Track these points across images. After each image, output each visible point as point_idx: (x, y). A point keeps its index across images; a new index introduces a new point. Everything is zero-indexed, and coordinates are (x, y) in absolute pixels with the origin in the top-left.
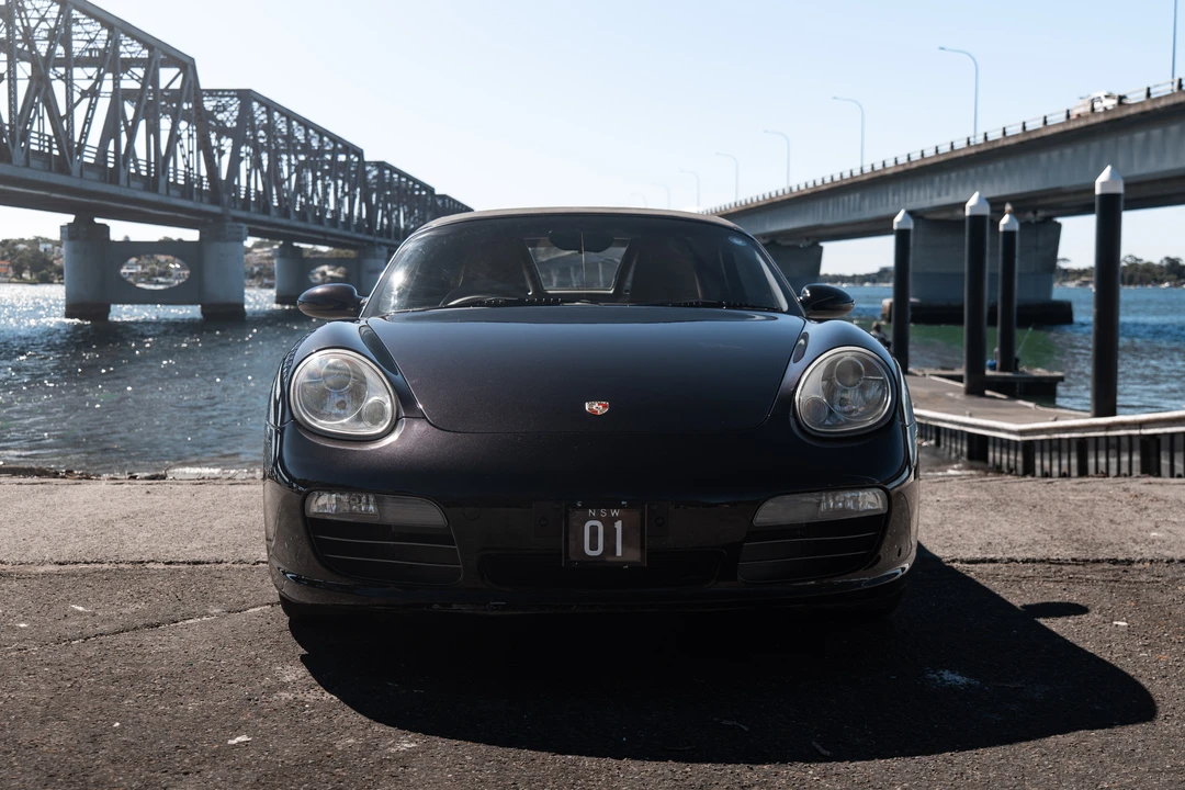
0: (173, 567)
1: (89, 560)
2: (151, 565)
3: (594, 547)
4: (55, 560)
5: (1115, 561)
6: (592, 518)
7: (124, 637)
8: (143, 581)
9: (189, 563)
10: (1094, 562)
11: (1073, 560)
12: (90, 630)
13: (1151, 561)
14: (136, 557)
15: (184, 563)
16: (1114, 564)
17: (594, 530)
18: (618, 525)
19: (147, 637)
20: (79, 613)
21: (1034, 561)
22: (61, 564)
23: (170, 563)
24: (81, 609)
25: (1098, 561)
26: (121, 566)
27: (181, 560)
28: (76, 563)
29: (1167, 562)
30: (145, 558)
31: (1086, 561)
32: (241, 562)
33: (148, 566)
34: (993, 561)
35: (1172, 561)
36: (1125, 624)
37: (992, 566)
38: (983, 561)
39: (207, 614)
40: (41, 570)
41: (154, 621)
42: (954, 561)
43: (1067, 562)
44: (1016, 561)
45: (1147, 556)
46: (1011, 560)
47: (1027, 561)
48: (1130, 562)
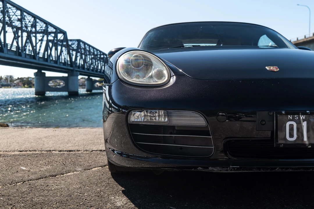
0: (61, 152)
1: (31, 150)
2: (54, 152)
3: (291, 136)
4: (19, 150)
6: (290, 120)
7: (41, 182)
8: (50, 157)
9: (67, 151)
12: (26, 178)
14: (48, 149)
15: (65, 151)
17: (291, 127)
18: (305, 124)
19: (51, 181)
20: (23, 170)
22: (21, 151)
23: (61, 151)
24: (24, 168)
26: (43, 152)
27: (64, 150)
28: (26, 151)
30: (51, 149)
32: (86, 151)
33: (52, 152)
39: (76, 171)
40: (13, 153)
41: (54, 174)
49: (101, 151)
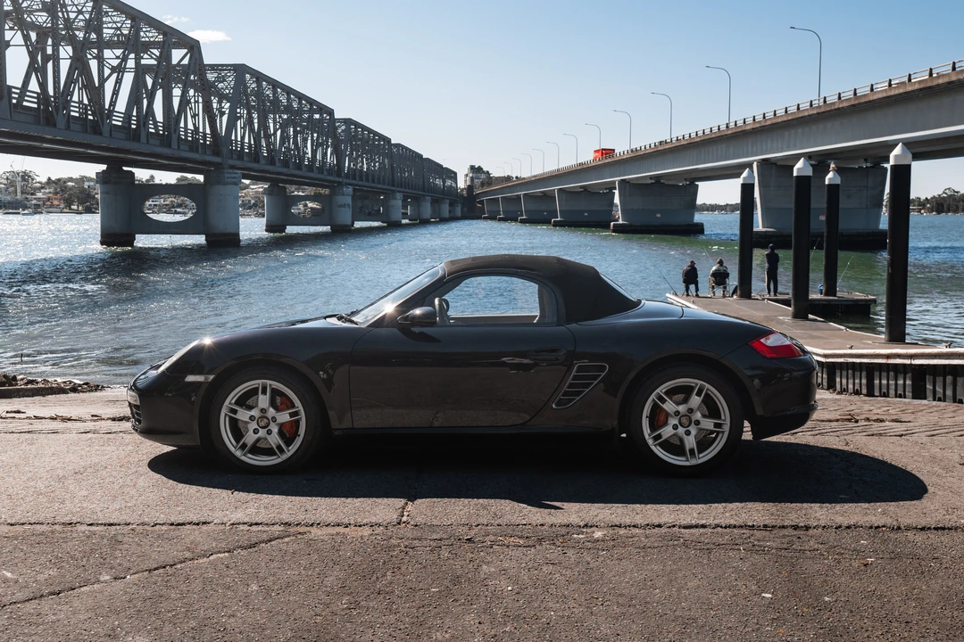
0: (92, 529)
2: (76, 527)
4: (9, 521)
5: (796, 527)
7: (30, 607)
9: (105, 525)
10: (779, 527)
11: (765, 526)
12: (9, 598)
13: (825, 527)
14: (67, 519)
15: (102, 524)
16: (795, 529)
19: (46, 605)
20: (6, 580)
21: (735, 527)
22: (12, 525)
23: (91, 525)
24: (9, 575)
25: (783, 527)
26: (54, 528)
27: (100, 522)
28: (23, 524)
29: (836, 528)
30: (74, 519)
31: (773, 527)
32: (143, 524)
34: (703, 526)
35: (840, 527)
36: (770, 596)
37: (702, 530)
38: (696, 526)
39: (98, 581)
41: (57, 589)
42: (674, 526)
43: (759, 528)
44: (721, 527)
45: (822, 523)
46: (717, 526)
47: (729, 527)
48: (807, 528)
49: (172, 524)
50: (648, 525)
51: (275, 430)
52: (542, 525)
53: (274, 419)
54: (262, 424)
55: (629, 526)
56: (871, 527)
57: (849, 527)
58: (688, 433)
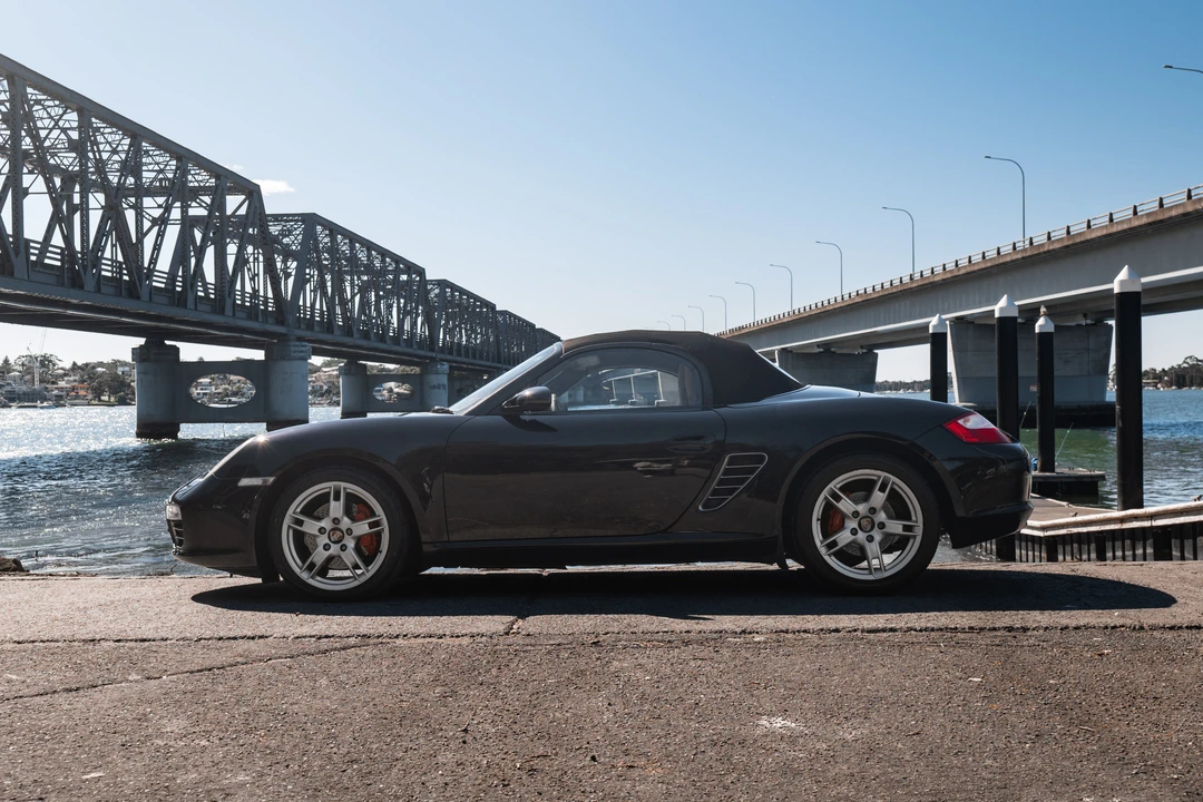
0: (120, 644)
1: (45, 639)
2: (101, 643)
4: (16, 639)
5: (1010, 629)
7: (41, 699)
8: (84, 654)
9: (136, 641)
10: (990, 630)
11: (971, 628)
13: (1046, 628)
14: (90, 637)
15: (132, 640)
16: (1009, 631)
19: (62, 698)
21: (933, 630)
22: (19, 643)
23: (119, 641)
24: (14, 677)
25: (994, 629)
26: (72, 643)
27: (130, 638)
28: (33, 642)
29: (1062, 629)
30: (98, 637)
31: (982, 629)
32: (184, 639)
34: (892, 630)
35: (1067, 628)
36: (980, 680)
37: (890, 634)
38: (884, 630)
39: (126, 681)
41: (75, 687)
42: (855, 631)
43: (963, 631)
44: (915, 630)
45: (1044, 624)
46: (910, 629)
47: (926, 630)
48: (1025, 629)
49: (220, 639)
50: (822, 630)
51: (351, 544)
52: (688, 632)
53: (349, 531)
54: (334, 538)
55: (798, 631)
56: (1106, 628)
57: (1077, 628)
58: (870, 539)
